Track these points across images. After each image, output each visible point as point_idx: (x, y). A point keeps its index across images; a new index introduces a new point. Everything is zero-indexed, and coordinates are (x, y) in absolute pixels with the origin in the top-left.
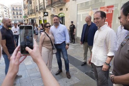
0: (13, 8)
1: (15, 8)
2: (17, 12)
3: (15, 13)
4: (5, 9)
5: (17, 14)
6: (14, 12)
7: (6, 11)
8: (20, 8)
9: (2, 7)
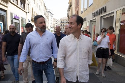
0: (61, 21)
1: (63, 21)
2: (64, 24)
3: (63, 25)
4: (56, 21)
5: (64, 26)
6: (61, 24)
7: (56, 23)
8: (64, 21)
9: (54, 21)
